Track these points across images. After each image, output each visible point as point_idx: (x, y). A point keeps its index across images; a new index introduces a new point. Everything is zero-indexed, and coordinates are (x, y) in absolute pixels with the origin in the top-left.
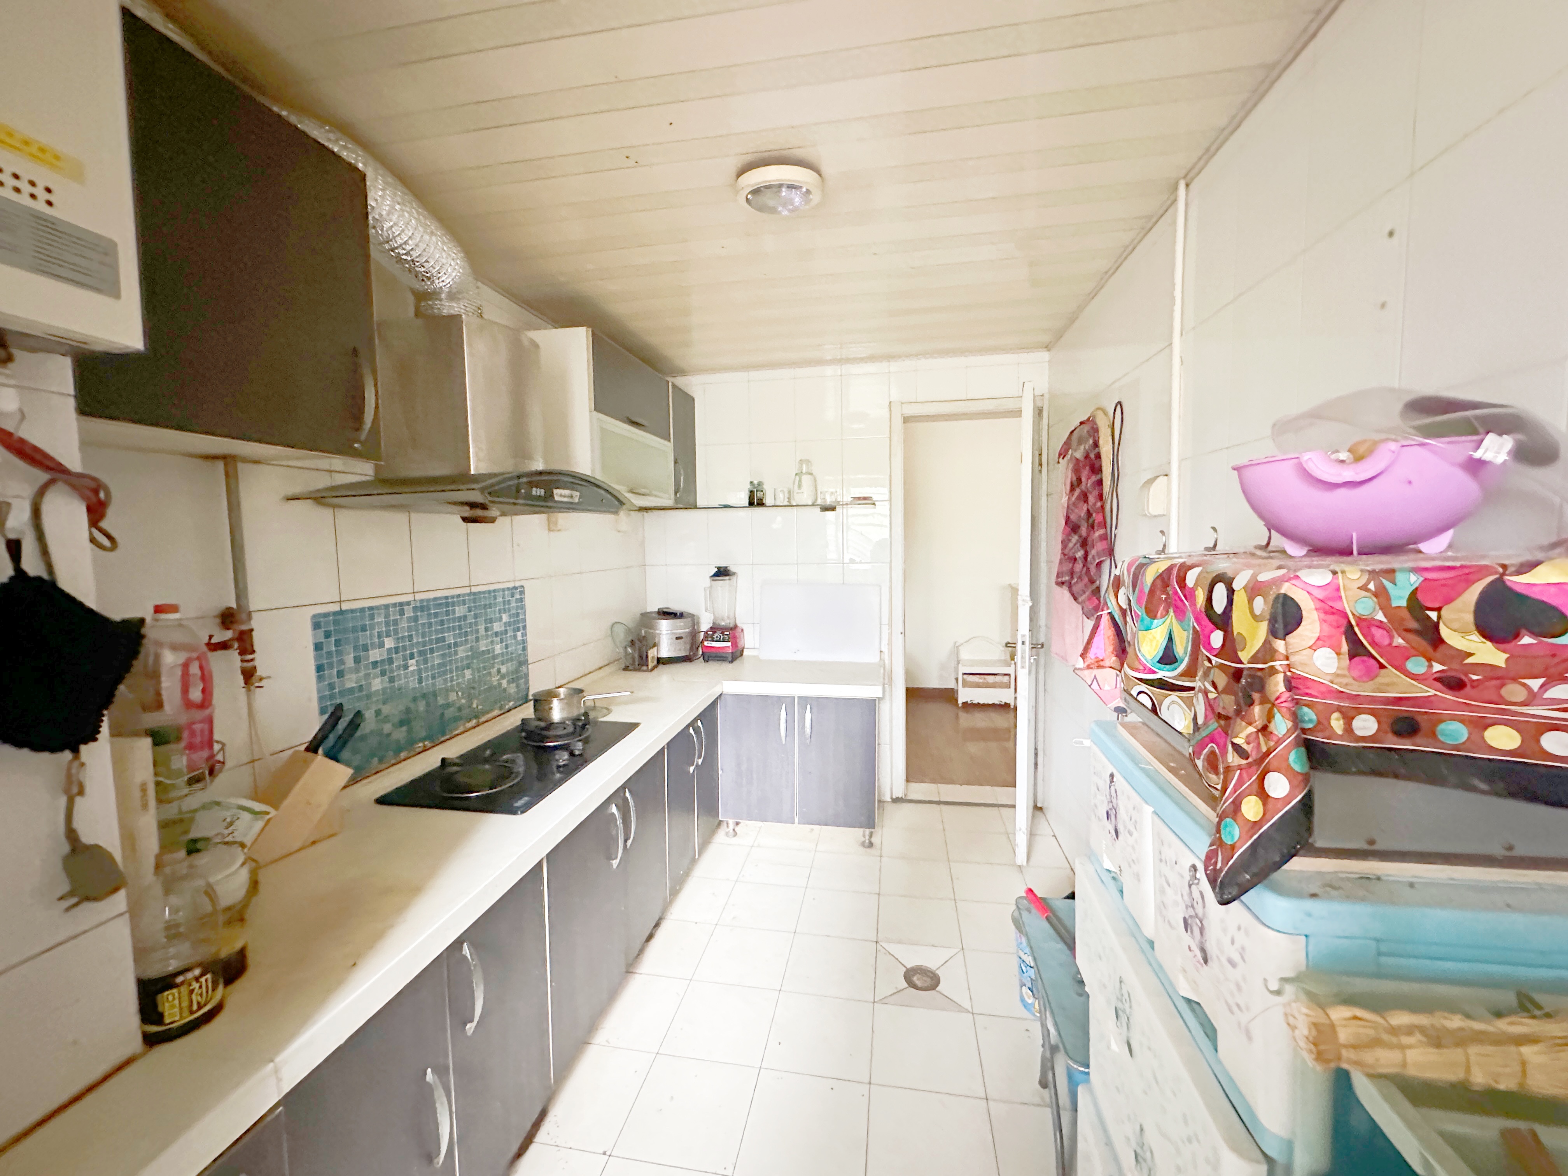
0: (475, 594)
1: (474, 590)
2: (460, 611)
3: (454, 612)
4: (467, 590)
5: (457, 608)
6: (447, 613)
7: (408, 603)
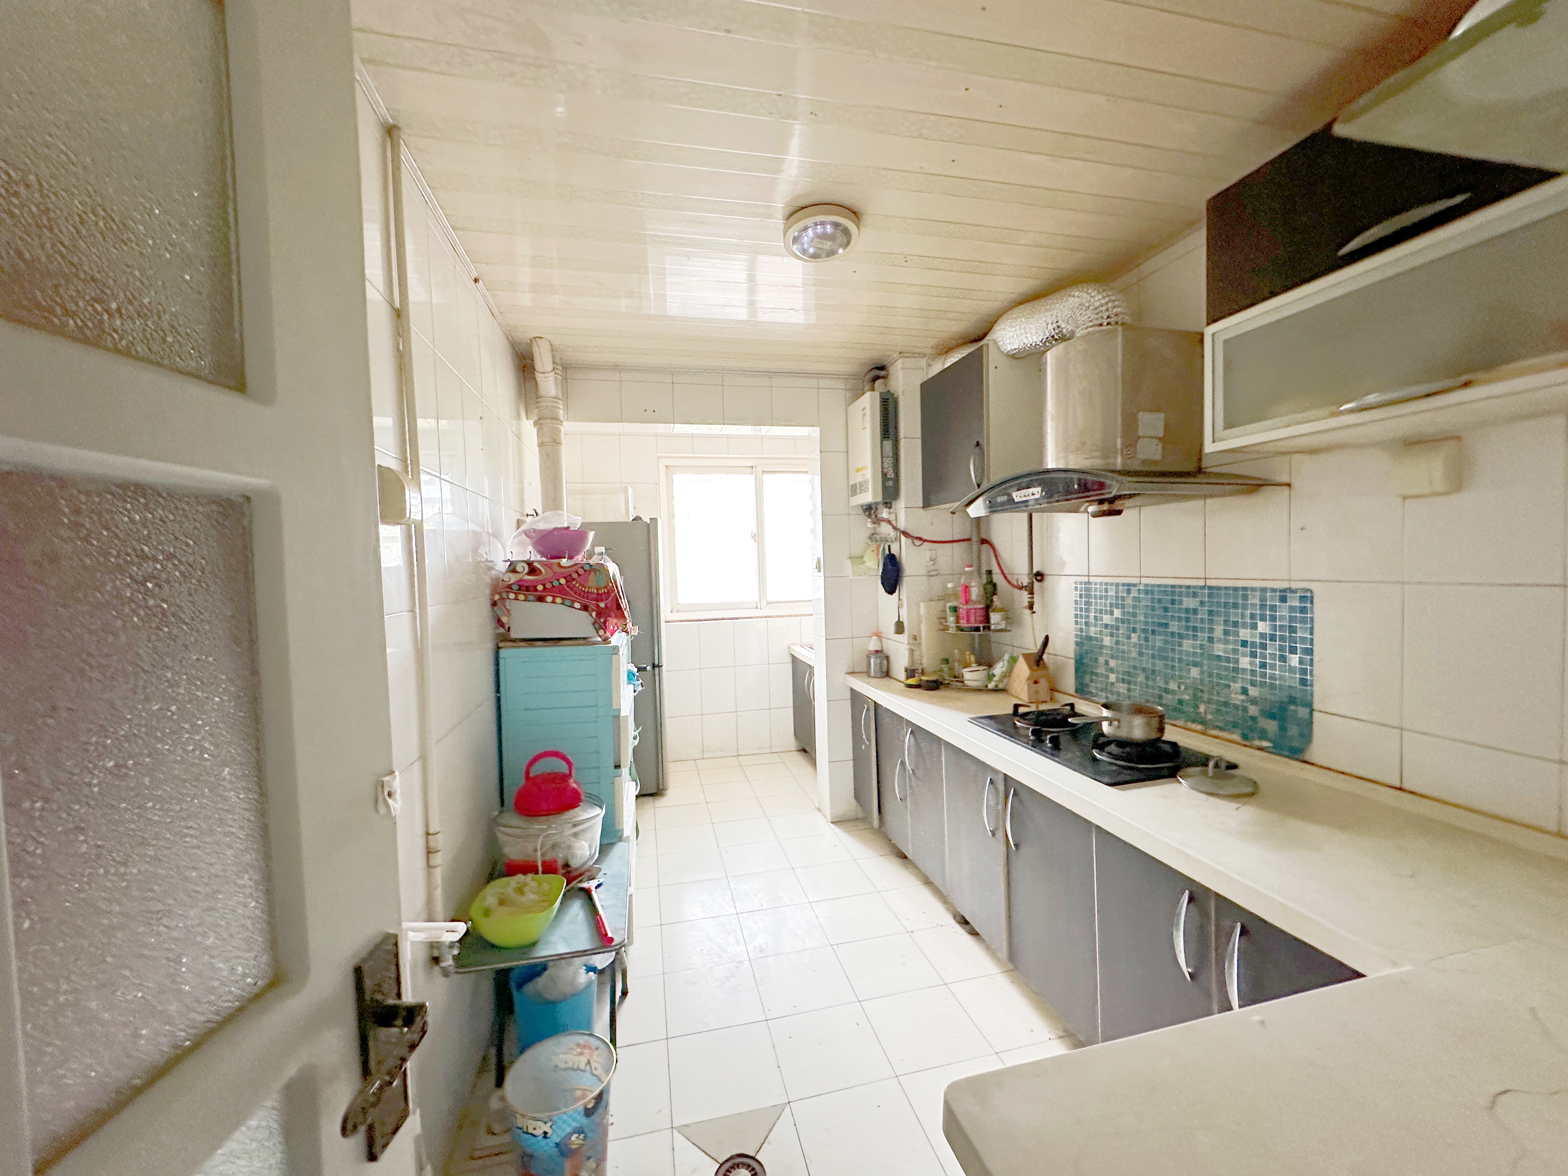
0: (1210, 588)
1: (1210, 583)
2: (1189, 603)
3: (1181, 602)
4: (1201, 583)
5: (1185, 599)
6: (1173, 602)
7: (1134, 585)
